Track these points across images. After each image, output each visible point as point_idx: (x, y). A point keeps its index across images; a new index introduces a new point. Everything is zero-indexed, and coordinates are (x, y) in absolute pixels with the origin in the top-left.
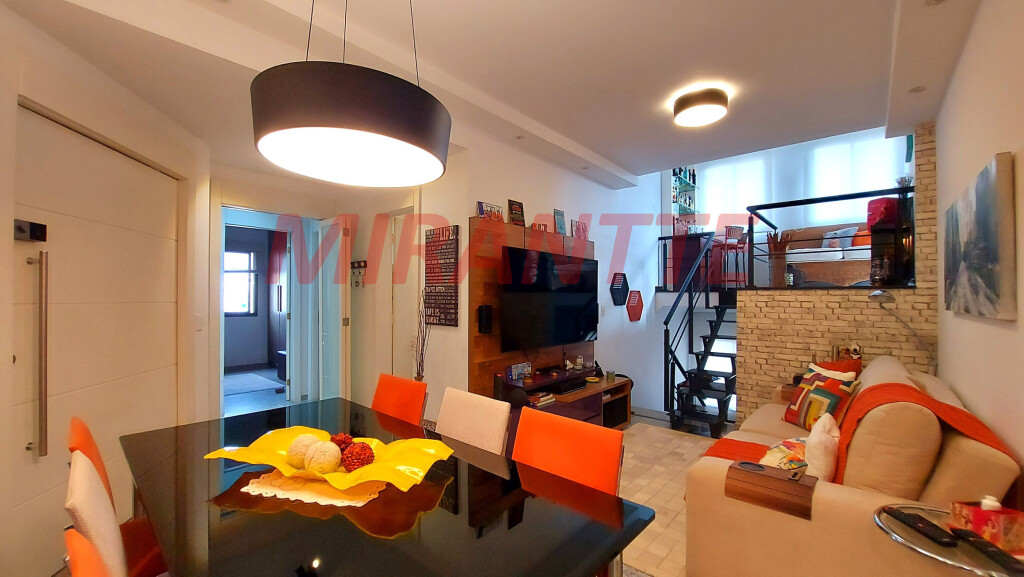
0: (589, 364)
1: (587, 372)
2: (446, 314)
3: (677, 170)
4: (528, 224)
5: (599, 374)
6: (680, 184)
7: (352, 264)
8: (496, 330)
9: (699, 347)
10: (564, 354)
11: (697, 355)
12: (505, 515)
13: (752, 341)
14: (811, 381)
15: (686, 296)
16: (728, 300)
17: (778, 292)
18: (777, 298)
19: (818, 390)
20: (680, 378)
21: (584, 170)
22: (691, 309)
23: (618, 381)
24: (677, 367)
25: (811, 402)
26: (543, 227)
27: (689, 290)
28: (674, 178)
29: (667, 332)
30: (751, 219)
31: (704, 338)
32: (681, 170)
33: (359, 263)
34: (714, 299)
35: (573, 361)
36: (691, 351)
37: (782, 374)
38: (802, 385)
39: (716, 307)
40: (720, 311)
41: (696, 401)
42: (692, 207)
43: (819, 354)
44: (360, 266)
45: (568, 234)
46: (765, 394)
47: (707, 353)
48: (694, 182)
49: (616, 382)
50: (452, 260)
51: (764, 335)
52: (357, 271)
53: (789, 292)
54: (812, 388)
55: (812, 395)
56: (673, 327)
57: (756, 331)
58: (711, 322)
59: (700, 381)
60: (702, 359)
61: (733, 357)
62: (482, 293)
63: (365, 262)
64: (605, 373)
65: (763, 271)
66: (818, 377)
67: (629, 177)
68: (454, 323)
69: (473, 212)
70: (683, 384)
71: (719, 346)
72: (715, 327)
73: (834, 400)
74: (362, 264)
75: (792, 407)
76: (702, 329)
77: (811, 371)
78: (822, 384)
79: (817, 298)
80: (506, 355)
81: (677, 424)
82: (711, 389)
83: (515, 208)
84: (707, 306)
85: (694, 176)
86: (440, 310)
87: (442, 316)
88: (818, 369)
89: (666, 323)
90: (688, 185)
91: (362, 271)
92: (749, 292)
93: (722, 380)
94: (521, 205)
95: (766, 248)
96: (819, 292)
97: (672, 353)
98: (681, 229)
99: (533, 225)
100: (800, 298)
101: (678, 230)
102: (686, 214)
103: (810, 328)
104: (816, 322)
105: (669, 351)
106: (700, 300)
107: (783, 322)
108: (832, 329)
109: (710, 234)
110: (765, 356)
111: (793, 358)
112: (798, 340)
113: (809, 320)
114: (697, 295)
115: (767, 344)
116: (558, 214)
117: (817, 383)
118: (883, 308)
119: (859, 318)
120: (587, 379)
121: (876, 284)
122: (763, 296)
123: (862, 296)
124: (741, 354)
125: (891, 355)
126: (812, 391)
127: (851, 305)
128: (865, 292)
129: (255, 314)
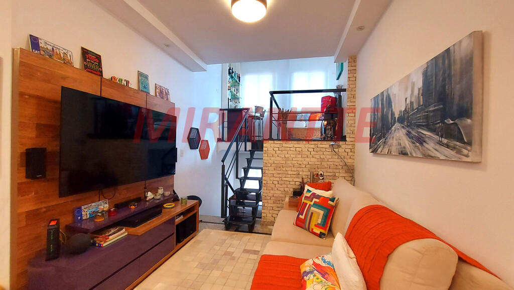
0: (167, 194)
1: (166, 199)
5: (176, 199)
6: (232, 80)
8: (52, 174)
9: (242, 174)
11: (240, 179)
13: (271, 171)
14: (311, 198)
15: (235, 144)
16: (258, 146)
18: (284, 145)
19: (316, 205)
20: (230, 194)
22: (237, 151)
24: (229, 188)
25: (312, 213)
26: (124, 82)
27: (237, 141)
28: (229, 76)
29: (223, 167)
31: (244, 169)
32: (233, 71)
34: (249, 146)
36: (237, 177)
37: (286, 189)
39: (250, 151)
40: (252, 153)
42: (238, 95)
45: (152, 93)
46: (278, 201)
47: (246, 178)
48: (239, 81)
49: (188, 205)
51: (278, 167)
53: (289, 142)
54: (312, 203)
55: (312, 208)
56: (227, 163)
57: (273, 165)
58: (248, 159)
59: (242, 194)
60: (243, 181)
61: (259, 180)
66: (314, 195)
70: (232, 198)
71: (252, 173)
72: (249, 161)
73: (326, 211)
75: (300, 216)
76: (243, 163)
78: (317, 200)
79: (303, 146)
83: (91, 57)
84: (246, 150)
85: (239, 78)
89: (223, 161)
90: (235, 79)
92: (270, 142)
96: (304, 142)
97: (226, 179)
98: (232, 105)
99: (114, 78)
100: (296, 146)
101: (231, 106)
102: (235, 98)
103: (299, 162)
104: (303, 159)
105: (224, 178)
106: (242, 146)
107: (287, 159)
108: (310, 163)
109: (248, 109)
110: (277, 179)
111: (291, 179)
112: (294, 169)
113: (299, 157)
114: (241, 143)
115: (279, 172)
116: (142, 76)
117: (314, 199)
118: (335, 151)
119: (322, 157)
120: (165, 206)
121: (329, 139)
122: (277, 144)
123: (324, 145)
124: (265, 179)
125: (335, 176)
126: (312, 206)
127: (319, 150)
128: (325, 143)
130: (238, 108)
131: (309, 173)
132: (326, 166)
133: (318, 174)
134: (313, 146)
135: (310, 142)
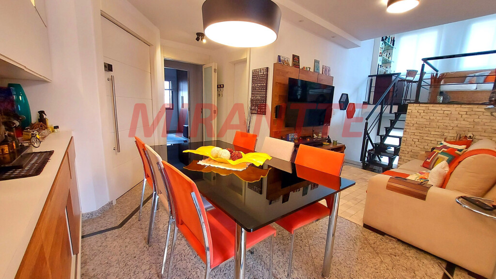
0: (325, 137)
1: (323, 140)
2: (261, 109)
3: (384, 38)
4: (301, 67)
5: (329, 141)
6: (385, 46)
7: (218, 86)
8: (283, 116)
9: (383, 132)
10: (313, 131)
11: (381, 136)
12: (281, 197)
13: (412, 130)
14: (440, 149)
15: (379, 107)
16: (403, 109)
17: (432, 105)
18: (430, 108)
19: (443, 153)
20: (370, 147)
21: (331, 38)
22: (381, 113)
23: (338, 145)
24: (369, 142)
25: (438, 158)
26: (308, 69)
27: (382, 104)
28: (382, 42)
29: (367, 124)
30: (423, 66)
31: (386, 128)
32: (386, 38)
33: (220, 85)
34: (395, 109)
35: (317, 135)
36: (378, 134)
37: (426, 147)
38: (435, 150)
39: (395, 113)
40: (397, 115)
41: (377, 159)
42: (390, 59)
43: (449, 138)
44: (221, 87)
45: (321, 72)
46: (415, 156)
47: (387, 135)
48: (393, 45)
49: (337, 145)
50: (265, 84)
51: (420, 127)
52: (219, 89)
53: (438, 105)
54: (440, 152)
55: (439, 155)
56: (370, 121)
57: (416, 125)
58: (391, 120)
59: (381, 149)
60: (383, 138)
61: (400, 138)
62: (278, 100)
63: (223, 85)
64: (332, 142)
65: (425, 93)
66: (445, 147)
67: (356, 42)
68: (264, 113)
69: (276, 61)
70: (372, 150)
71: (392, 133)
72: (393, 123)
73: (451, 157)
74: (222, 86)
75: (428, 160)
76: (386, 123)
77: (442, 144)
78: (446, 150)
79: (453, 109)
80: (287, 129)
81: (366, 167)
82: (386, 152)
83: (296, 59)
84: (391, 112)
85: (394, 41)
86: (258, 107)
87: (259, 110)
88: (445, 144)
89: (367, 119)
90: (389, 44)
91: (222, 89)
92: (415, 105)
93: (392, 149)
94: (298, 57)
95: (429, 81)
96: (456, 106)
97: (368, 134)
98: (382, 71)
99: (304, 68)
100: (444, 109)
101: (380, 72)
102: (386, 63)
103: (445, 124)
104: (450, 122)
105: (366, 133)
106: (387, 109)
107: (431, 120)
108: (459, 125)
109: (398, 74)
110: (418, 137)
111: (433, 139)
112: (437, 130)
113: (447, 121)
114: (386, 106)
115: (420, 131)
116: (316, 62)
117: (443, 149)
118: (492, 115)
119: (476, 120)
120: (324, 143)
121: (492, 103)
122: (423, 107)
123: (482, 108)
124: (405, 136)
125: (491, 140)
126: (440, 153)
127: (473, 113)
128: (485, 107)
129: (172, 109)
130: (388, 73)
131: (456, 135)
132: (480, 130)
133: (466, 136)
134: (466, 110)
135: (463, 106)
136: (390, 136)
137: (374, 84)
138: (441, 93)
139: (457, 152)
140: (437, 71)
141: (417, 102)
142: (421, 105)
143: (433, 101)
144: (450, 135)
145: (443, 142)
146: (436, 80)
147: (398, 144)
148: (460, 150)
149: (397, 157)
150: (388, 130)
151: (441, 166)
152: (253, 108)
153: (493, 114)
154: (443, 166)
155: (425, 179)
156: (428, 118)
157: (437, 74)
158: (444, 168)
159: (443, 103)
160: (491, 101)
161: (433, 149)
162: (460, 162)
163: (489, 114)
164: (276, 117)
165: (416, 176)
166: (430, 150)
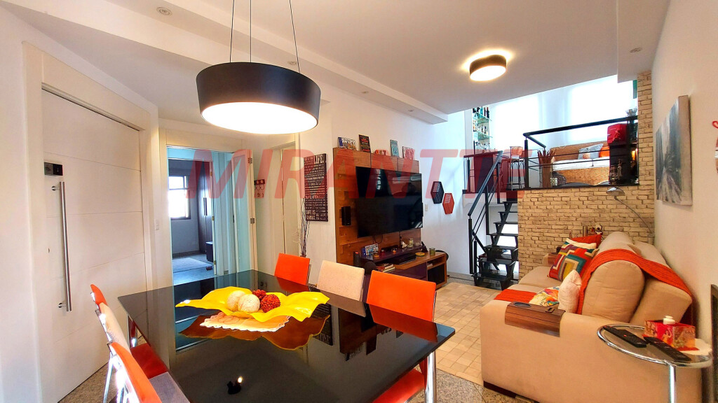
0: (417, 244)
1: (416, 249)
2: (320, 213)
3: (476, 109)
4: (373, 151)
5: (425, 250)
6: (479, 118)
7: (255, 182)
8: (353, 222)
9: (493, 230)
10: (401, 238)
11: (492, 236)
12: (364, 345)
13: (529, 225)
14: (566, 250)
15: (483, 196)
16: (512, 198)
17: (545, 191)
18: (545, 195)
19: (571, 256)
20: (480, 252)
21: (411, 112)
22: (487, 204)
23: (438, 254)
24: (478, 245)
25: (566, 264)
26: (383, 153)
27: (485, 192)
28: (474, 114)
29: (470, 221)
30: (526, 142)
31: (497, 224)
32: (478, 109)
33: (259, 181)
34: (503, 199)
35: (407, 242)
36: (487, 233)
37: (550, 247)
38: (560, 253)
39: (504, 203)
40: (507, 206)
41: (493, 267)
42: (487, 134)
43: (574, 232)
44: (260, 183)
45: (401, 156)
46: (537, 260)
47: (499, 234)
48: (488, 117)
49: (436, 255)
50: (323, 177)
51: (536, 220)
52: (258, 186)
53: (553, 191)
54: (567, 254)
55: (566, 259)
56: (474, 217)
57: (531, 218)
58: (501, 213)
59: (494, 253)
60: (495, 238)
61: (516, 236)
62: (344, 199)
63: (264, 180)
64: (428, 250)
65: (535, 177)
66: (571, 247)
67: (441, 116)
68: (326, 219)
69: (336, 144)
70: (483, 256)
71: (507, 229)
72: (504, 216)
73: (582, 262)
74: (262, 182)
75: (554, 268)
76: (495, 218)
77: (567, 243)
78: (573, 251)
79: (571, 194)
80: (361, 239)
81: (478, 283)
82: (502, 258)
83: (364, 140)
84: (499, 202)
85: (488, 112)
86: (316, 211)
87: (317, 215)
88: (571, 242)
89: (469, 215)
90: (484, 117)
91: (262, 186)
92: (526, 192)
93: (509, 252)
94: (367, 138)
95: (537, 161)
96: (573, 190)
97: (474, 234)
98: (480, 148)
99: (377, 151)
100: (561, 195)
101: (477, 150)
102: (483, 138)
103: (567, 215)
104: (572, 211)
105: (471, 233)
106: (493, 198)
107: (548, 211)
108: (583, 215)
109: (500, 152)
110: (537, 234)
111: (556, 235)
112: (558, 223)
113: (567, 209)
114: (492, 194)
115: (539, 226)
116: (393, 143)
117: (570, 251)
118: (617, 199)
119: (601, 207)
120: (417, 254)
121: (613, 184)
122: (536, 194)
123: (603, 192)
124: (521, 234)
125: (623, 231)
126: (567, 257)
127: (595, 198)
128: (605, 189)
129: (189, 218)
130: (488, 151)
131: (581, 228)
132: (608, 218)
133: (594, 229)
134: (586, 194)
135: (582, 190)
136: (503, 235)
137: (472, 167)
138: (555, 174)
139: (587, 253)
140: (544, 147)
141: (527, 188)
142: (533, 191)
143: (546, 186)
144: (575, 228)
145: (568, 240)
146: (545, 159)
147: (514, 245)
148: (590, 251)
149: (517, 264)
150: (499, 226)
151: (571, 279)
152: (309, 212)
153: (618, 197)
154: (574, 279)
155: (554, 300)
156: (544, 207)
157: (544, 152)
158: (575, 281)
159: (559, 187)
160: (611, 181)
161: (559, 249)
162: (592, 273)
163: (613, 198)
164: (343, 224)
165: (542, 298)
166: (555, 251)
